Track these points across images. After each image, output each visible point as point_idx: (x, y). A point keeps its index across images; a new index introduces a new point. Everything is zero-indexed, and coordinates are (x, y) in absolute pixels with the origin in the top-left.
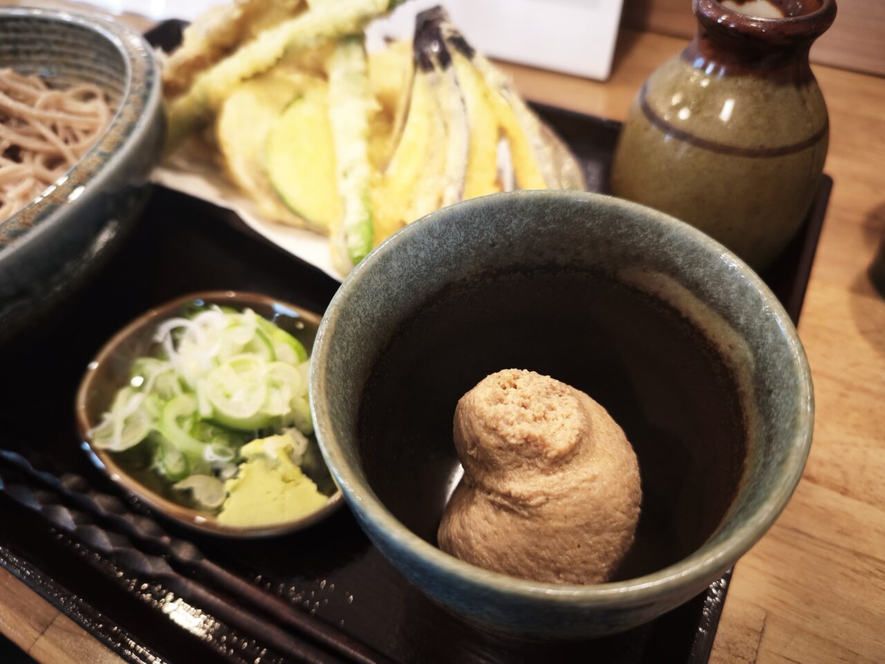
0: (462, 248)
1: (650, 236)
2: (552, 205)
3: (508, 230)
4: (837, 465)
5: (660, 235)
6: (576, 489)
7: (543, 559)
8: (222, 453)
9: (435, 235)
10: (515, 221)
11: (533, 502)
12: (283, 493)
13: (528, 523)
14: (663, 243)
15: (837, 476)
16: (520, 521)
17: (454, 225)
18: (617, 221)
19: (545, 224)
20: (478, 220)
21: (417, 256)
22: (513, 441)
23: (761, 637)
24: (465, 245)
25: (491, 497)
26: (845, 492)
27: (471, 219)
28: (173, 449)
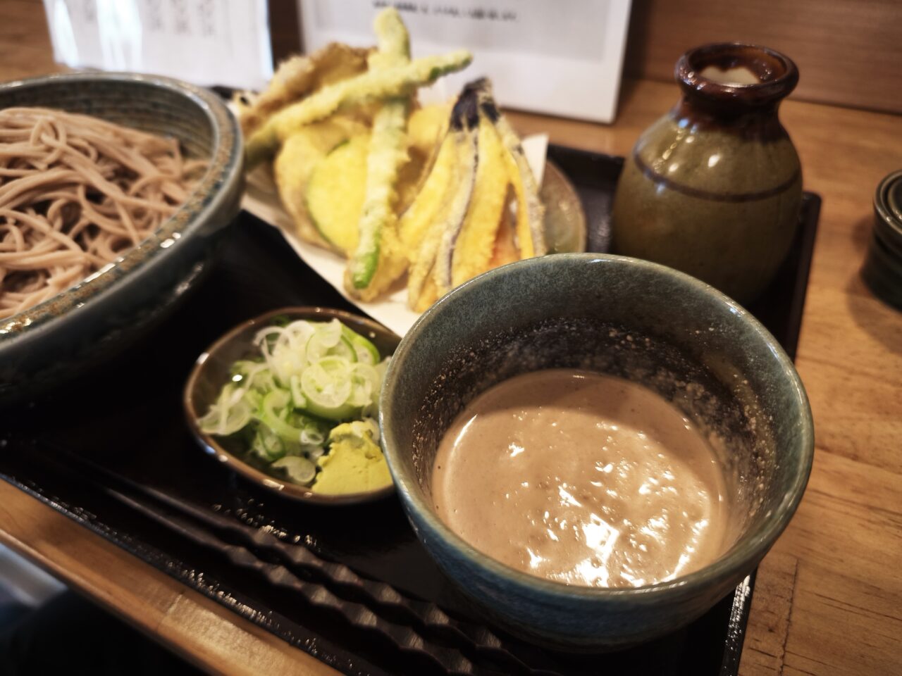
0: (570, 291)
1: (733, 331)
2: (657, 278)
3: (614, 288)
4: (846, 437)
5: (741, 333)
8: (313, 437)
9: (548, 274)
10: (622, 282)
12: (366, 467)
14: (742, 340)
15: (847, 445)
17: (567, 270)
18: (709, 309)
19: (648, 293)
20: (589, 272)
21: (527, 286)
23: (795, 579)
24: (573, 289)
26: (855, 458)
27: (583, 269)
28: (270, 434)
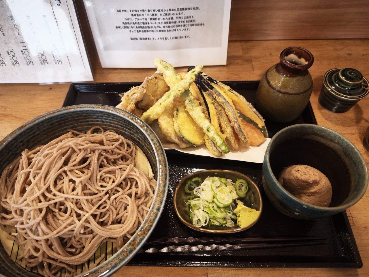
6: (324, 186)
7: (322, 201)
11: (317, 192)
12: (251, 215)
13: (317, 196)
16: (315, 196)
22: (311, 182)
25: (307, 194)
